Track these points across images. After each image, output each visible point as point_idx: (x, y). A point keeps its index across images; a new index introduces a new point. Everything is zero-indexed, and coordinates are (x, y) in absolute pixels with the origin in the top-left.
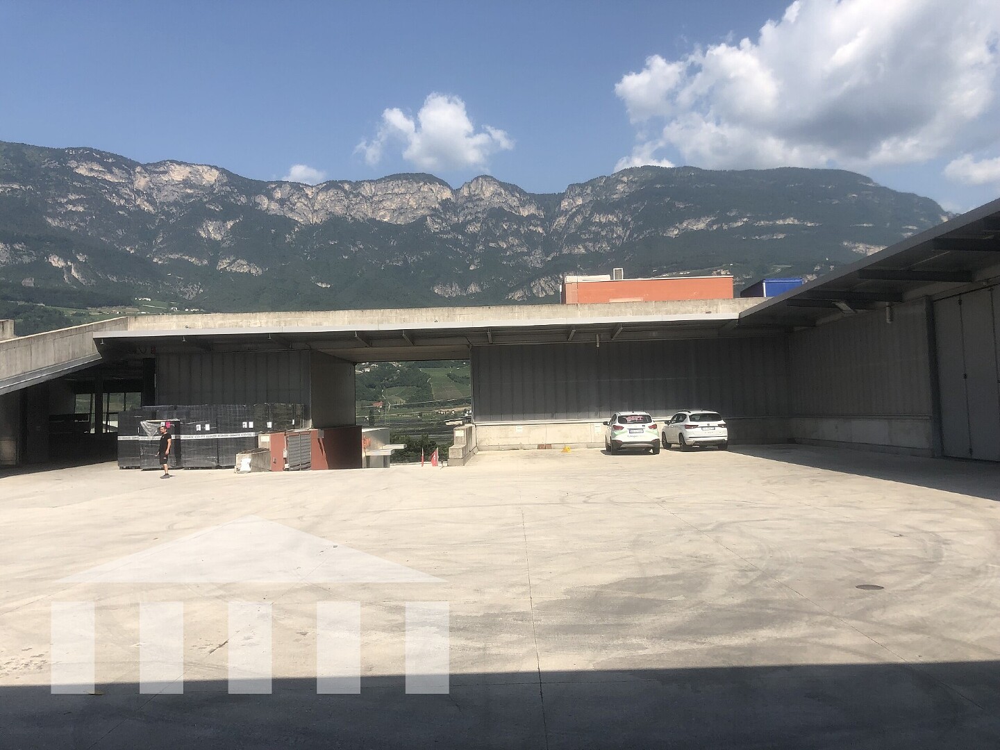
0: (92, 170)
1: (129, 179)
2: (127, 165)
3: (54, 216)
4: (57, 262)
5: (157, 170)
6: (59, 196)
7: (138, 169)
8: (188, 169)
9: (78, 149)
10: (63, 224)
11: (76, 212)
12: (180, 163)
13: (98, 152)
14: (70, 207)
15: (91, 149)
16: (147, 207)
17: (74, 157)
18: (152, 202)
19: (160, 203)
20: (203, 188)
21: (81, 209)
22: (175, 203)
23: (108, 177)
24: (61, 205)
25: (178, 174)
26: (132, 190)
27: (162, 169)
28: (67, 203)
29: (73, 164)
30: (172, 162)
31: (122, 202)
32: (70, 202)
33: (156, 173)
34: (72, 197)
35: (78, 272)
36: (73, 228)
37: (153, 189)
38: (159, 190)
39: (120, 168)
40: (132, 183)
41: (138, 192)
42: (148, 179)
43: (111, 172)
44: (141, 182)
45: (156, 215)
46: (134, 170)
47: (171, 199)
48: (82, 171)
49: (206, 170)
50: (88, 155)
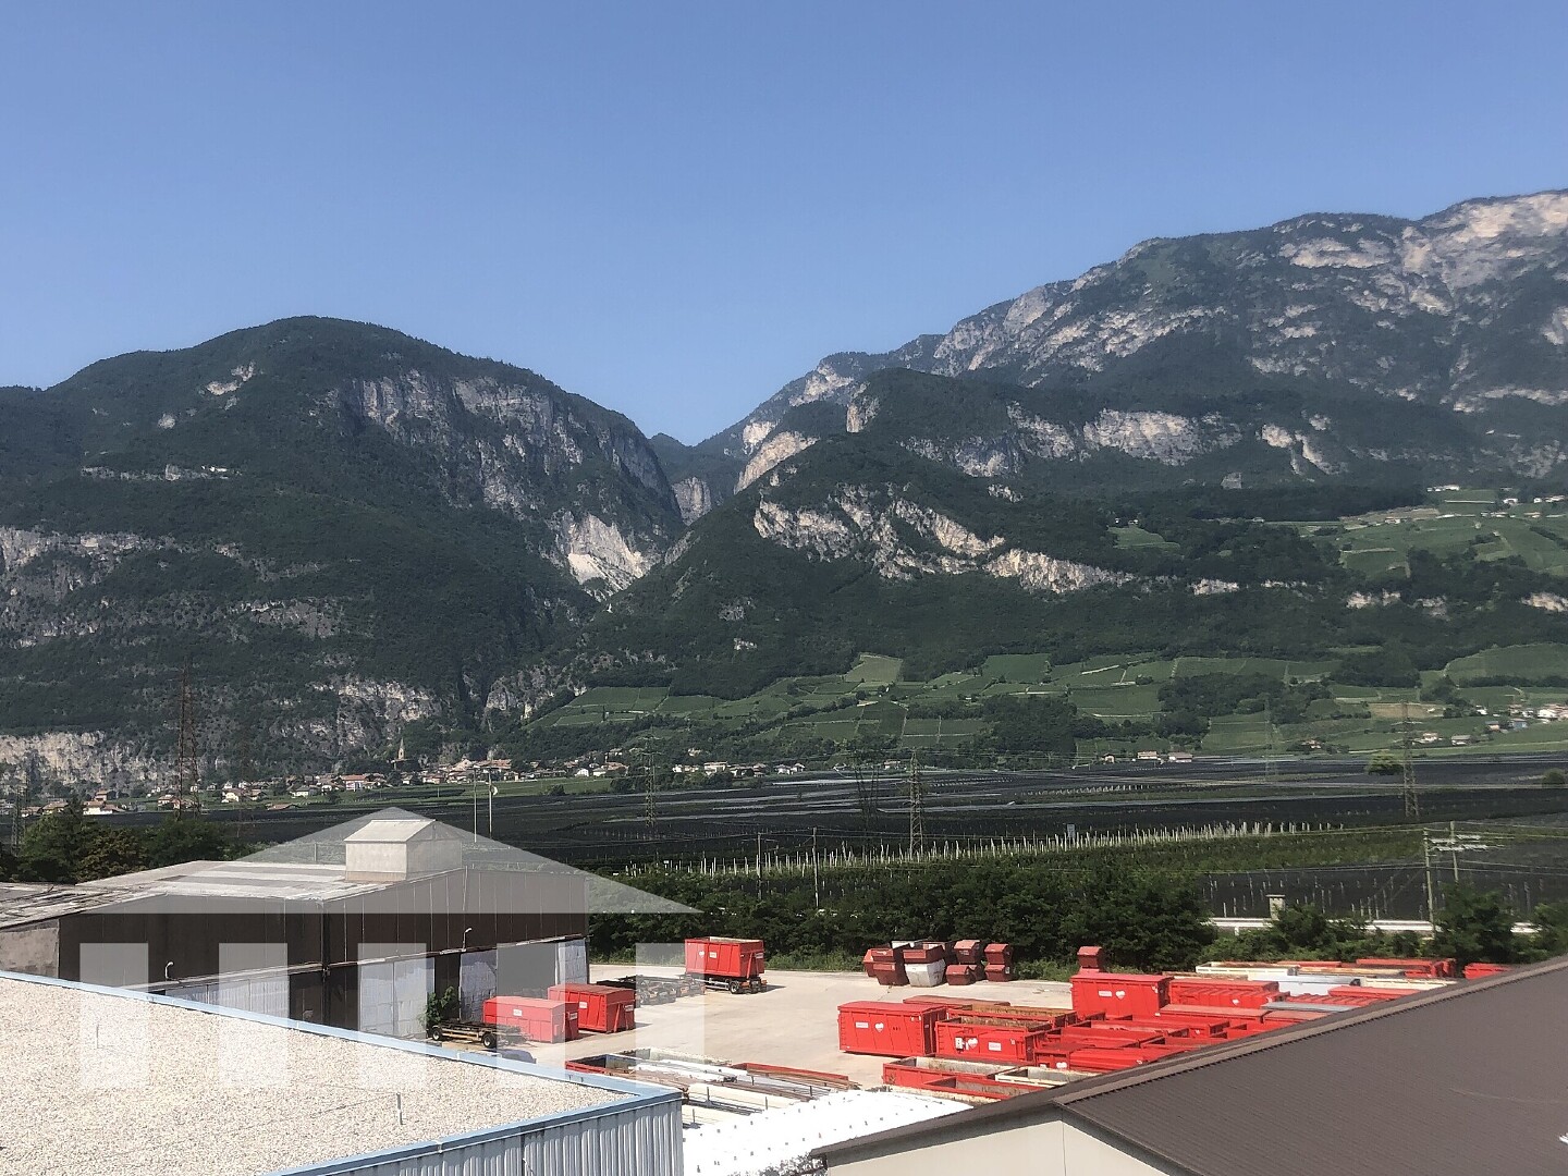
0: (1322, 254)
1: (1391, 255)
2: (1384, 229)
3: (1264, 354)
4: (1276, 437)
5: (1444, 225)
6: (1270, 315)
7: (1408, 232)
8: (1509, 209)
9: (1294, 221)
10: (1280, 367)
11: (1302, 339)
12: (1489, 201)
13: (1332, 217)
14: (1290, 332)
15: (1318, 216)
16: (1431, 304)
17: (1289, 238)
18: (1440, 292)
19: (1459, 290)
20: (1544, 241)
21: (1309, 331)
22: (1489, 285)
23: (1355, 261)
24: (1275, 330)
25: (1488, 224)
26: (1400, 277)
27: (1454, 221)
28: (1284, 326)
29: (1288, 250)
30: (1475, 201)
31: (1383, 304)
32: (1290, 322)
33: (1444, 231)
34: (1293, 312)
35: (1315, 451)
36: (1299, 369)
37: (1440, 265)
38: (1452, 264)
39: (1373, 237)
40: (1398, 261)
41: (1412, 279)
42: (1428, 248)
43: (1357, 249)
44: (1416, 257)
45: (1451, 317)
46: (1400, 236)
47: (1479, 277)
48: (1307, 259)
49: (1547, 201)
50: (1313, 227)
